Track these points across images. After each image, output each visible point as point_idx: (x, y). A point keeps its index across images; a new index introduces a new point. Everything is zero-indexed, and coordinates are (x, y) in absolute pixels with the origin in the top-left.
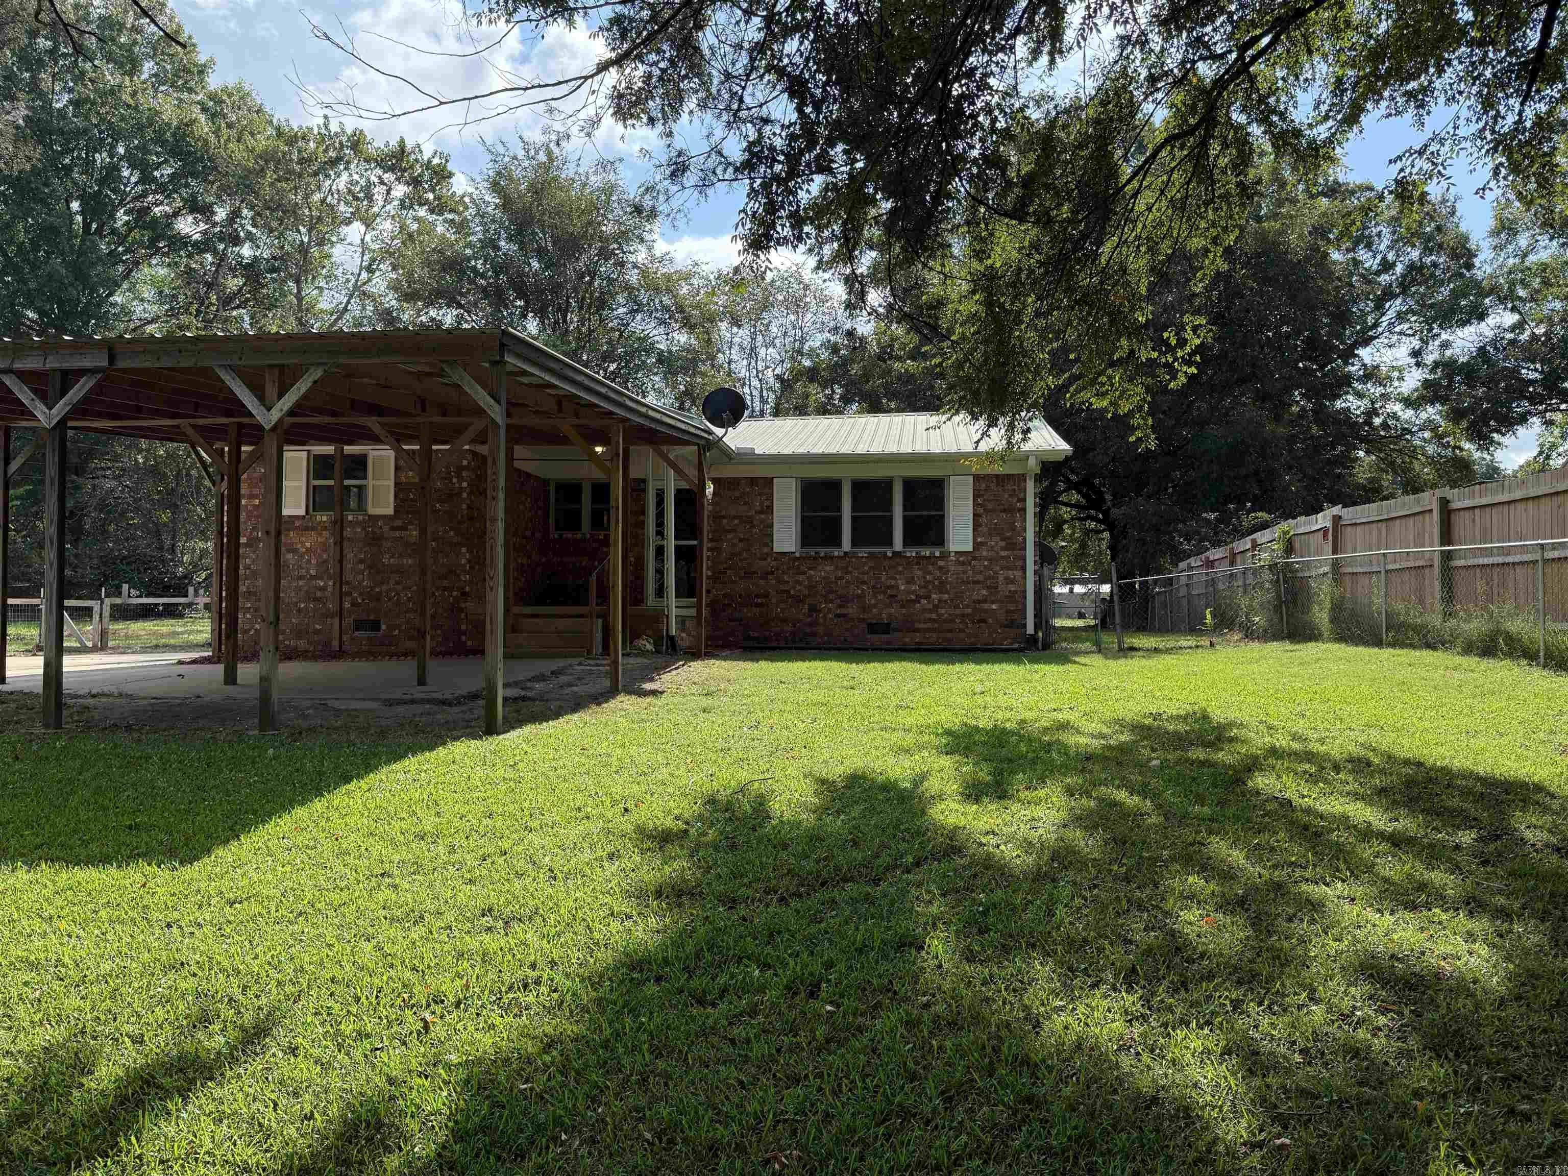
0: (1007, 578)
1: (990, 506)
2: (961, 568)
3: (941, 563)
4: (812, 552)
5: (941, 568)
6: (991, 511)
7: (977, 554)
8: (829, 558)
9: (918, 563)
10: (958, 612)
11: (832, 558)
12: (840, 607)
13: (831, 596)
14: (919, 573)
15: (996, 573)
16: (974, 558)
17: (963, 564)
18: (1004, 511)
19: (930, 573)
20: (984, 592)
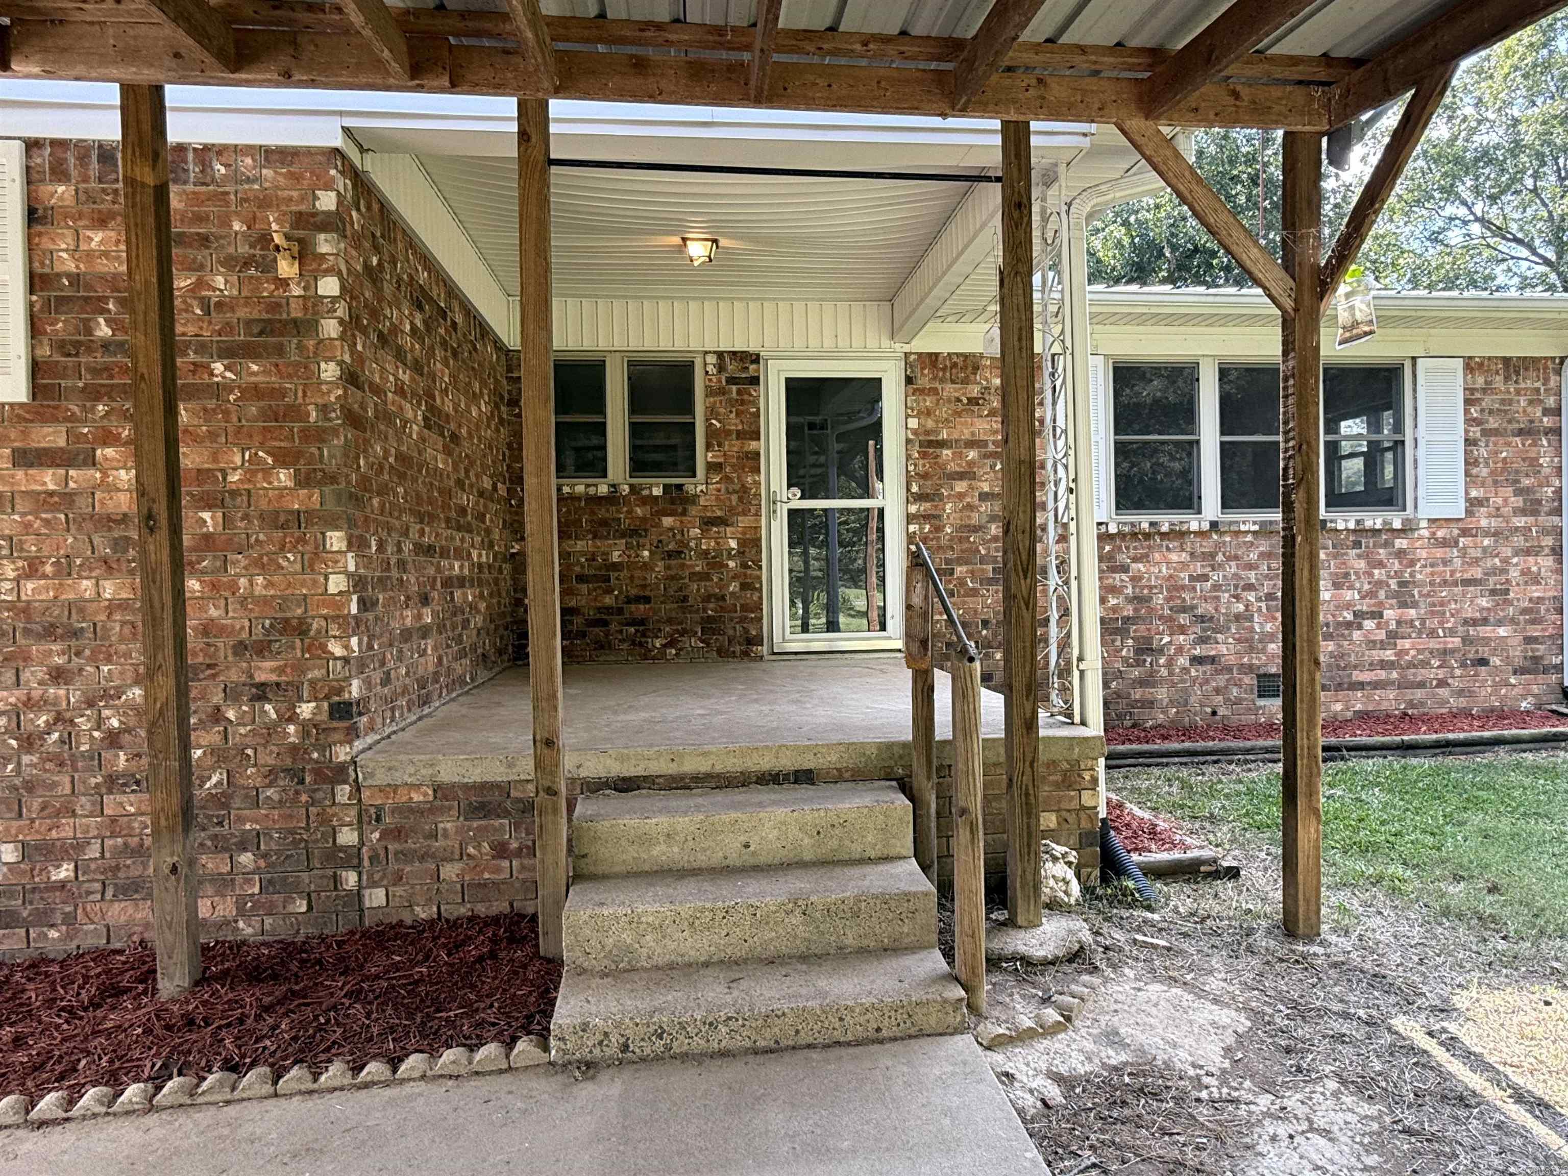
0: (1525, 572)
1: (1493, 423)
2: (1439, 553)
3: (1401, 543)
4: (1143, 520)
5: (1400, 554)
6: (1495, 432)
7: (1471, 523)
8: (1178, 534)
9: (1357, 544)
10: (1433, 644)
11: (1182, 534)
12: (1202, 641)
13: (1184, 619)
14: (1362, 564)
15: (1506, 561)
16: (1465, 532)
17: (1445, 543)
18: (1520, 432)
19: (1381, 564)
20: (1484, 602)
